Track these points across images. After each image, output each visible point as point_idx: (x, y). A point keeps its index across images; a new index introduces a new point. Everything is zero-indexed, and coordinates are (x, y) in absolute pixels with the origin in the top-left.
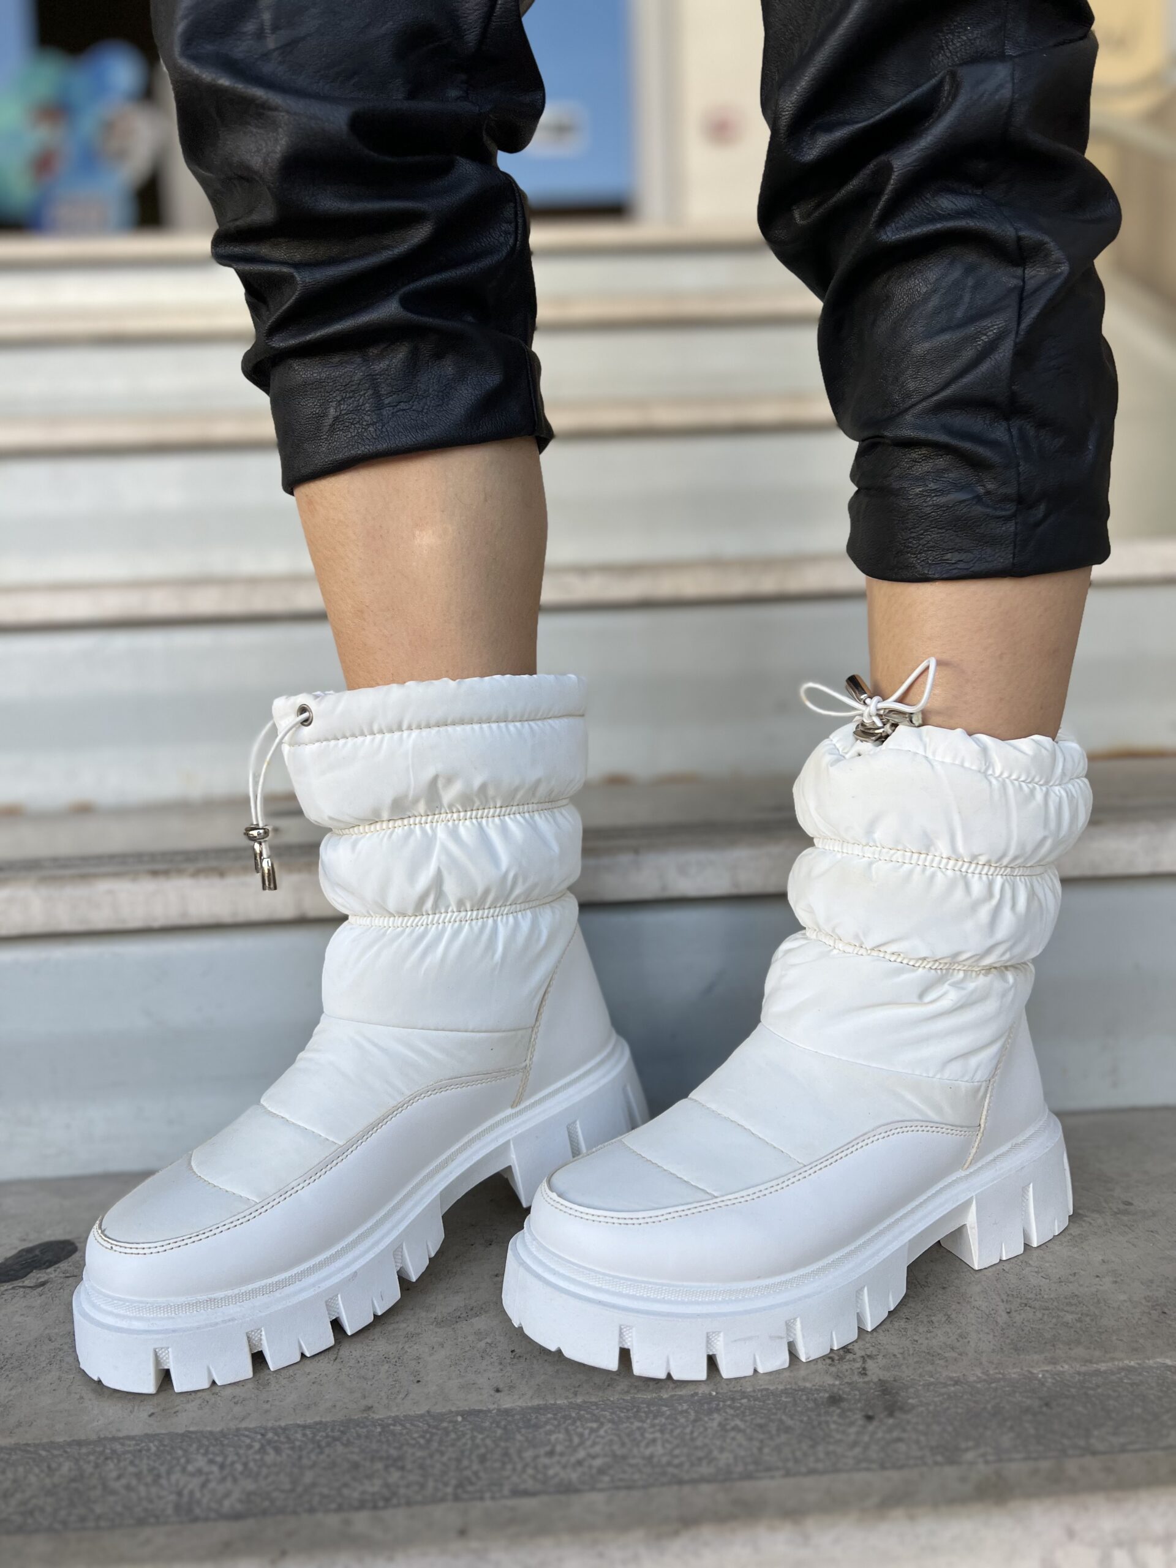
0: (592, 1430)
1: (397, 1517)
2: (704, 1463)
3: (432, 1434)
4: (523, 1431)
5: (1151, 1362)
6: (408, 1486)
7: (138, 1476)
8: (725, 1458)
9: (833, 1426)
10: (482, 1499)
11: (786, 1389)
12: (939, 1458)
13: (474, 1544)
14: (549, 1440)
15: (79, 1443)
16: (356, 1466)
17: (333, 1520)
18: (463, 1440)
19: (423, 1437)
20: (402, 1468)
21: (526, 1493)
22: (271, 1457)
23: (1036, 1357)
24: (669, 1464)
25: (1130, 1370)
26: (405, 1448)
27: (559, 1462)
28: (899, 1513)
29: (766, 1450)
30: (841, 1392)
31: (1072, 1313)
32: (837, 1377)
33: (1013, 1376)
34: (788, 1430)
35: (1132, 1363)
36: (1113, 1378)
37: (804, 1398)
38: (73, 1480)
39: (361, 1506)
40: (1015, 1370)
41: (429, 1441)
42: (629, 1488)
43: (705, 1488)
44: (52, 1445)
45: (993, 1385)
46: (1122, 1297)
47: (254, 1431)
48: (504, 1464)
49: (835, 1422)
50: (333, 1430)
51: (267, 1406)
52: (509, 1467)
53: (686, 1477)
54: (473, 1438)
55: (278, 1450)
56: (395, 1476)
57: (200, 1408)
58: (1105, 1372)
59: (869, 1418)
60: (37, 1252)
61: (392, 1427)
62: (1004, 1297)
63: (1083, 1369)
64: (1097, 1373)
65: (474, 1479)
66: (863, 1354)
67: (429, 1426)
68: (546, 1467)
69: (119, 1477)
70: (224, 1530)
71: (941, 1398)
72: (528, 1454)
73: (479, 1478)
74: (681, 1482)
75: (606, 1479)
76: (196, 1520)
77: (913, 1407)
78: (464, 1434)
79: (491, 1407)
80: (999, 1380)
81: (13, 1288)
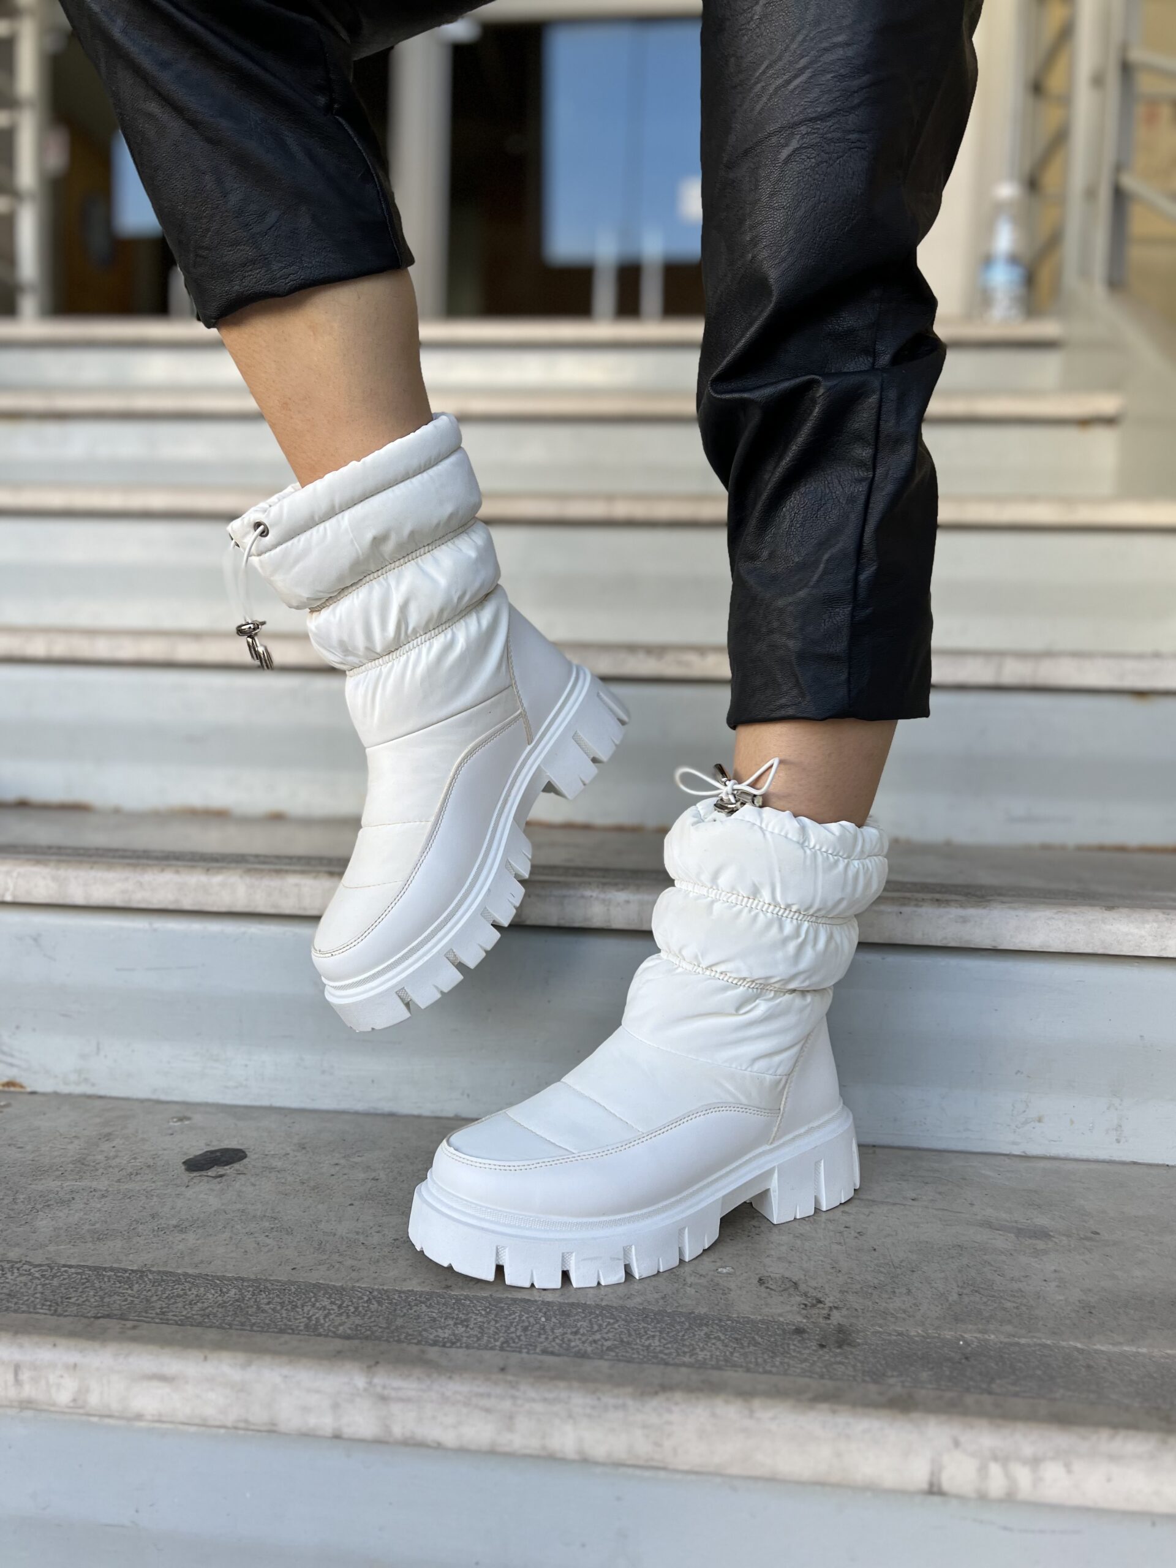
1: (458, 1354)
2: (688, 1354)
5: (1064, 1344)
8: (701, 1356)
9: (792, 1347)
11: (764, 1319)
12: (867, 1379)
13: (510, 1378)
14: (576, 1326)
15: (243, 1280)
17: (414, 1349)
19: (485, 1310)
23: (970, 1327)
24: (661, 1352)
25: (1045, 1346)
26: (470, 1315)
27: (580, 1339)
28: (825, 1406)
29: (736, 1354)
30: (805, 1327)
31: (1014, 1302)
32: (806, 1317)
33: (948, 1337)
34: (756, 1344)
35: (1049, 1342)
36: (1028, 1349)
37: (776, 1327)
39: (435, 1343)
40: (950, 1333)
42: (629, 1362)
43: (684, 1370)
44: (222, 1278)
45: (928, 1340)
46: (1062, 1298)
47: (365, 1289)
49: (794, 1345)
53: (671, 1361)
57: (328, 1269)
58: (1023, 1345)
59: (822, 1346)
60: (218, 1154)
62: (960, 1284)
63: (1006, 1340)
64: (1018, 1344)
65: (517, 1340)
66: (831, 1305)
70: (338, 1344)
71: (882, 1342)
73: (520, 1340)
74: (667, 1364)
75: (613, 1354)
77: (859, 1344)
80: (934, 1337)
81: (200, 1176)
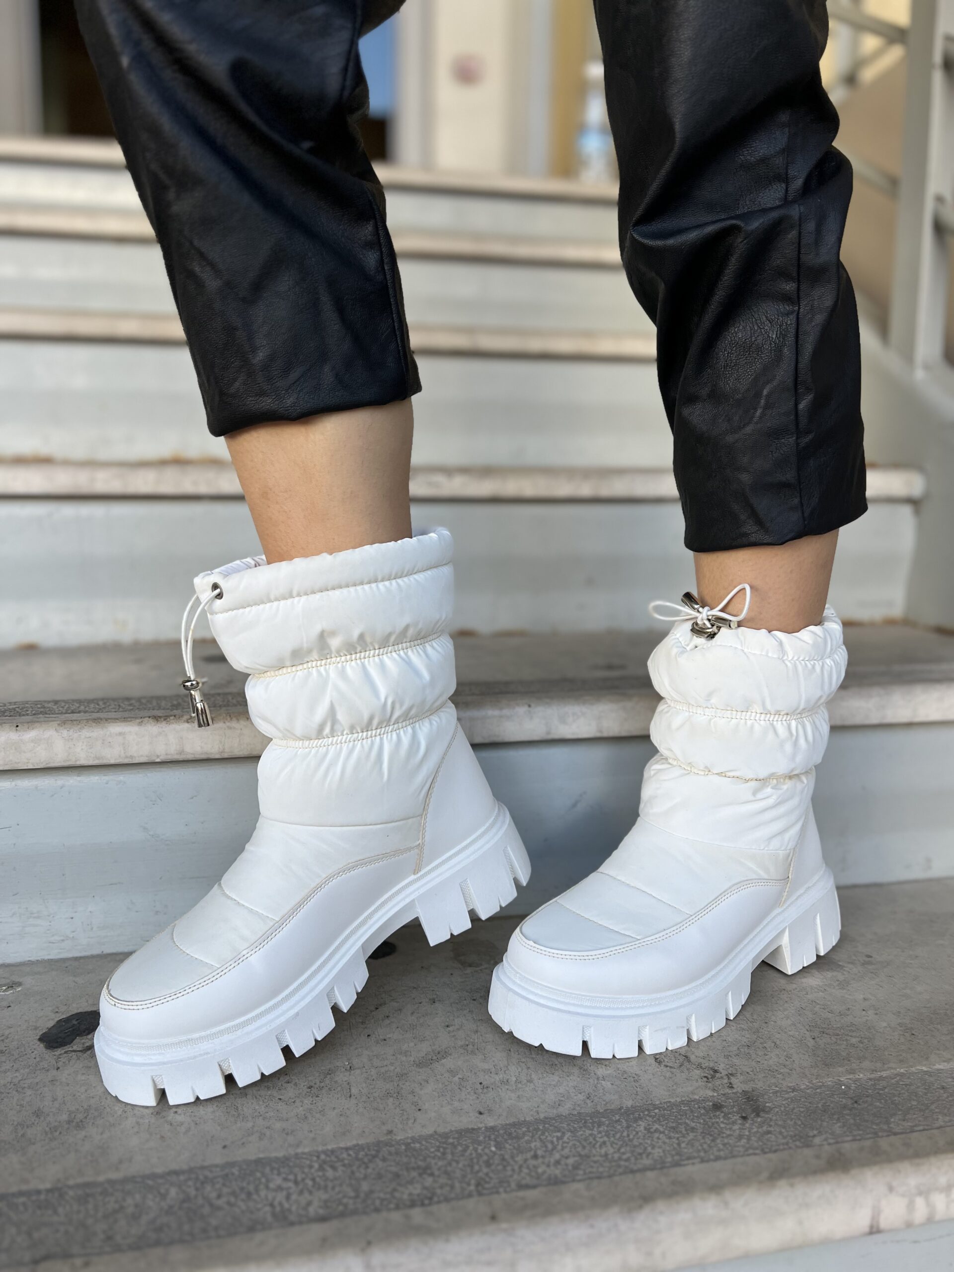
0: (558, 1139)
2: (644, 1156)
3: (445, 1149)
4: (510, 1141)
5: (913, 1069)
6: (441, 1187)
7: (233, 1193)
8: (657, 1153)
9: (722, 1125)
10: (498, 1193)
11: (682, 1101)
12: (798, 1143)
16: (397, 1176)
18: (469, 1152)
20: (432, 1175)
21: (527, 1187)
22: (330, 1173)
23: (840, 1069)
24: (620, 1159)
25: (902, 1075)
29: (683, 1145)
30: (720, 1101)
31: (855, 1037)
32: (714, 1090)
33: (829, 1083)
34: (693, 1129)
35: (902, 1071)
36: (893, 1081)
37: (696, 1106)
38: (184, 1201)
40: (830, 1079)
41: (444, 1154)
42: (599, 1178)
43: (650, 1174)
45: (818, 1090)
46: (885, 1024)
48: (505, 1167)
49: (722, 1122)
50: (369, 1150)
51: (312, 1135)
52: (509, 1168)
53: (635, 1168)
54: (476, 1150)
55: (334, 1168)
56: (429, 1181)
58: (886, 1077)
59: (744, 1118)
61: (412, 1145)
62: (807, 1027)
63: (872, 1076)
64: (881, 1078)
65: (487, 1179)
66: (726, 1073)
67: (440, 1142)
68: (535, 1167)
69: (219, 1197)
71: (787, 1102)
72: (519, 1158)
73: (491, 1178)
74: (632, 1172)
75: (581, 1172)
76: (292, 1224)
77: (771, 1109)
78: (468, 1147)
79: (480, 1126)
80: (820, 1087)
